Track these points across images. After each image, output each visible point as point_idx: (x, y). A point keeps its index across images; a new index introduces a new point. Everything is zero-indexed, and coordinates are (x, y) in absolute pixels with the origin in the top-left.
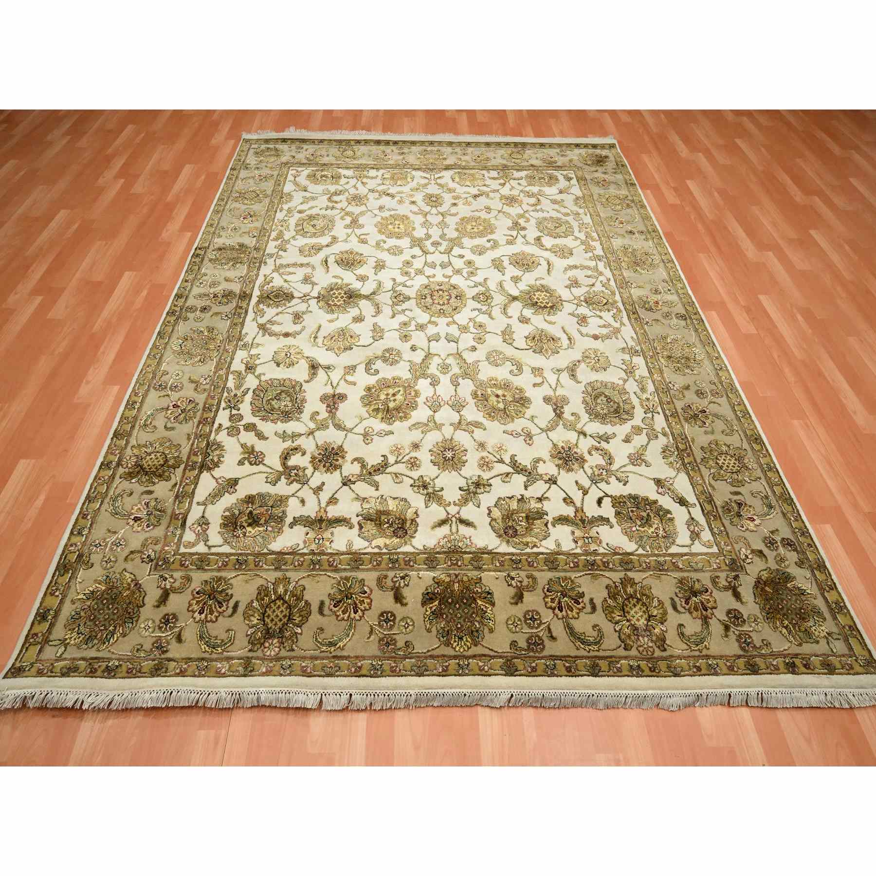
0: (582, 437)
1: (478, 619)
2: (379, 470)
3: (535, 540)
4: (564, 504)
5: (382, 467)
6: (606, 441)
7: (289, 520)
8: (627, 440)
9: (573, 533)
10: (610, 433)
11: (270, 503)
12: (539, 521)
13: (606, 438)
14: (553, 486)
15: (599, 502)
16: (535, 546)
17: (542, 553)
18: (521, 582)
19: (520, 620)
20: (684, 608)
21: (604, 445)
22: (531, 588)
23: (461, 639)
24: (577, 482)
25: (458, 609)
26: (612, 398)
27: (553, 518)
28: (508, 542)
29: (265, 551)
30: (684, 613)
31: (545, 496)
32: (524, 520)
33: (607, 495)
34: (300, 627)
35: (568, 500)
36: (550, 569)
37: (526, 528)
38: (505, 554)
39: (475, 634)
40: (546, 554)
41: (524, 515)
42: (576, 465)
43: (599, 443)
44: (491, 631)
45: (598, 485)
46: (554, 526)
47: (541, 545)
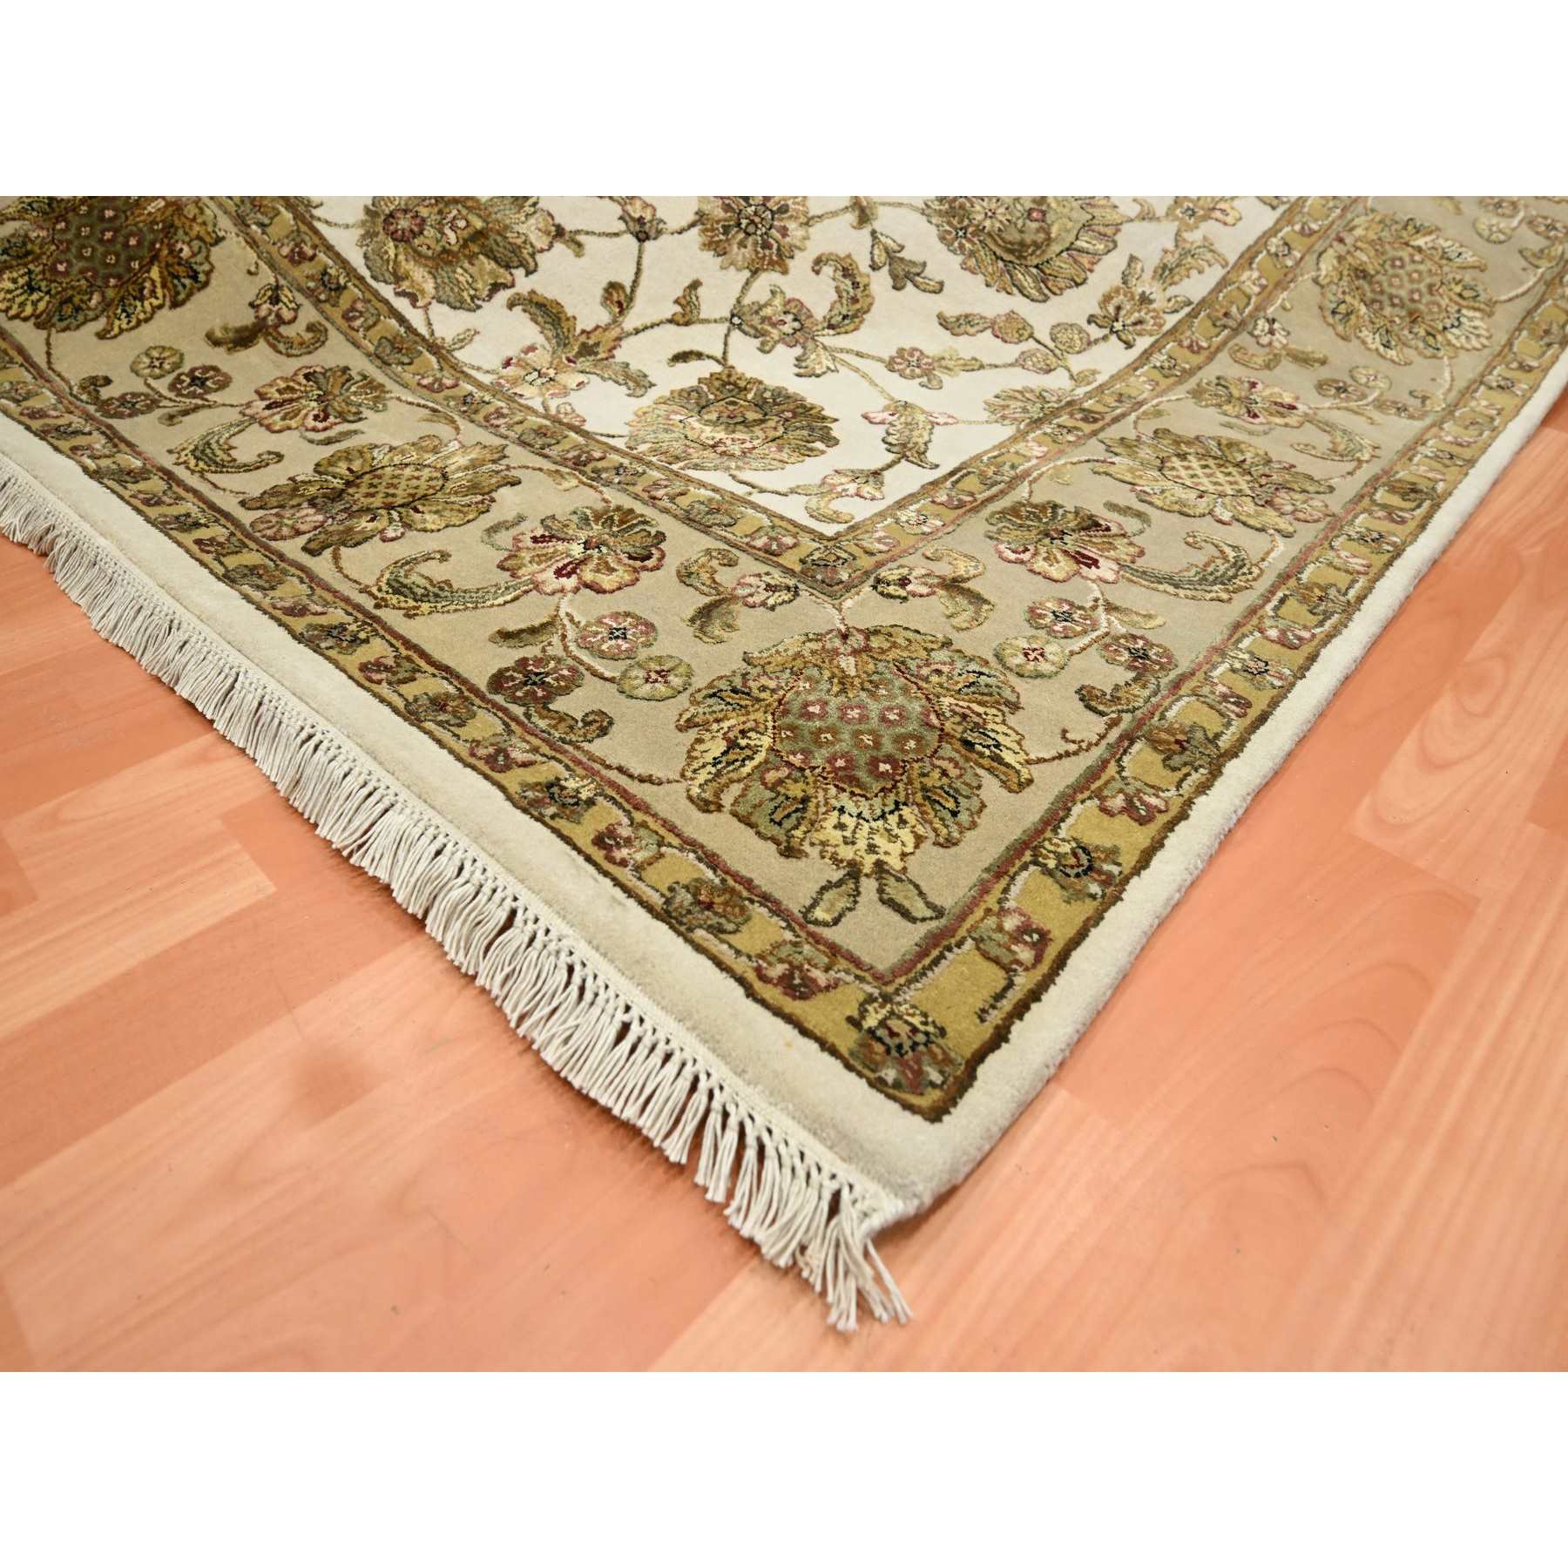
0: (852, 217)
1: (110, 293)
3: (429, 286)
4: (599, 292)
6: (894, 276)
8: (953, 325)
9: (532, 349)
10: (933, 272)
12: (489, 265)
13: (905, 274)
14: (630, 241)
15: (683, 356)
16: (413, 299)
17: (402, 320)
18: (281, 321)
19: (177, 366)
21: (880, 283)
22: (288, 348)
23: (31, 288)
24: (695, 285)
25: (101, 241)
26: (1050, 217)
27: (533, 292)
28: (369, 235)
31: (581, 238)
32: (464, 234)
33: (723, 363)
35: (618, 297)
36: (375, 356)
37: (444, 251)
38: (329, 248)
39: (68, 309)
40: (410, 328)
41: (478, 224)
42: (748, 252)
43: (874, 267)
44: (101, 336)
45: (736, 335)
46: (511, 305)
47: (426, 307)
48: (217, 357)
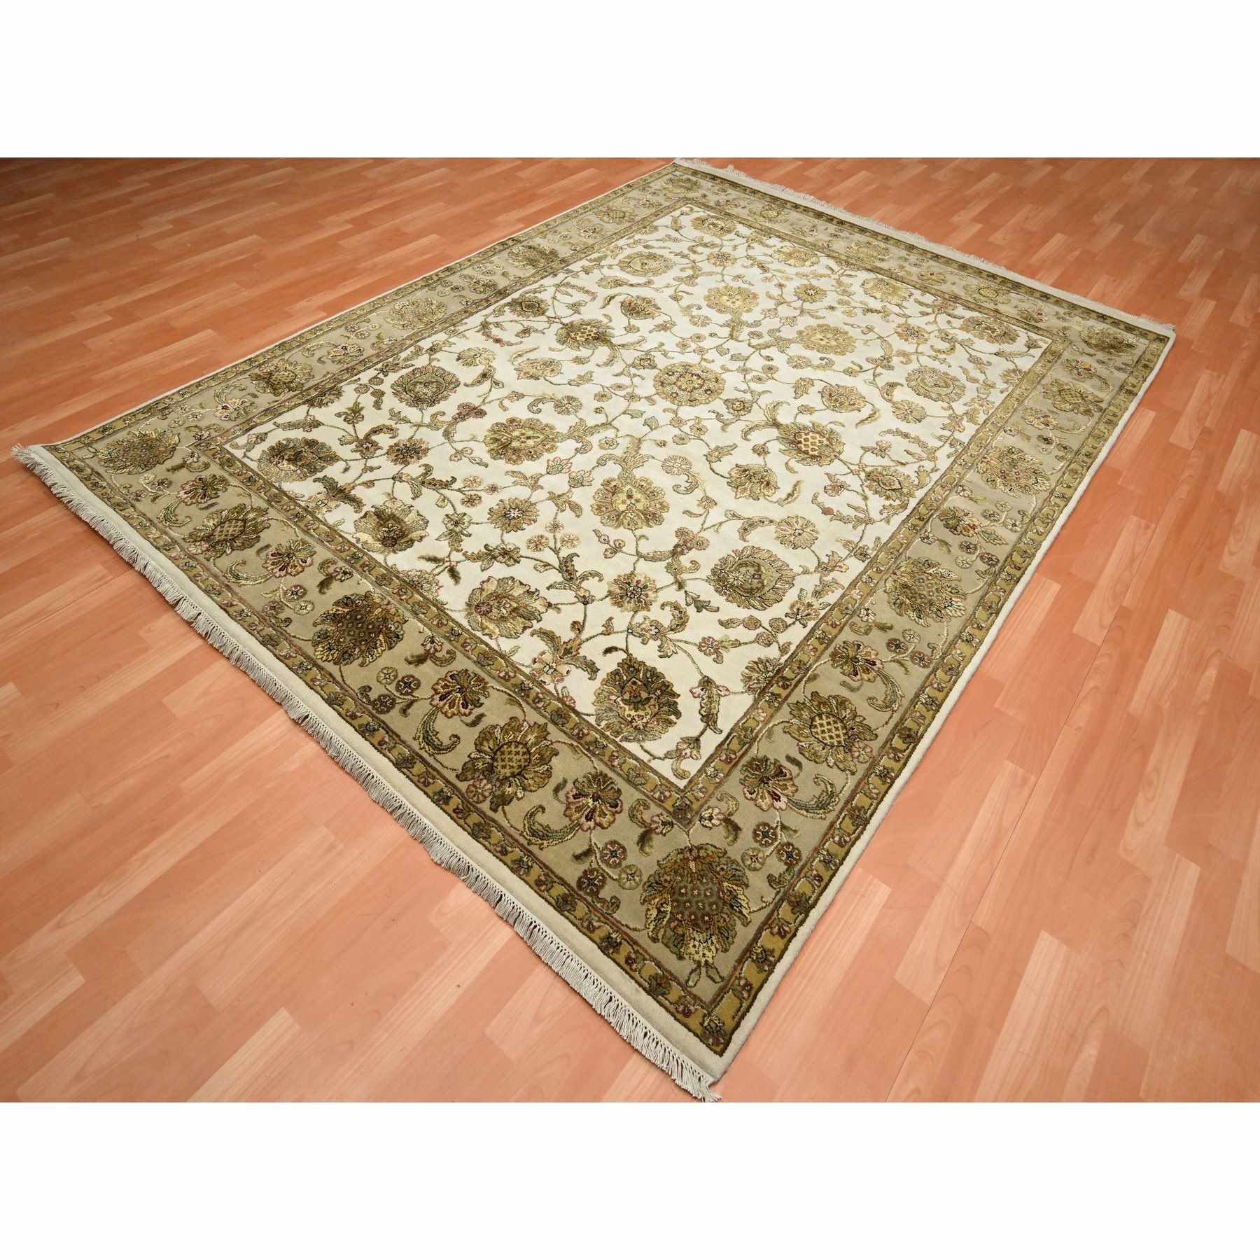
0: (675, 587)
1: (363, 648)
2: (435, 485)
3: (497, 631)
4: (569, 626)
5: (441, 485)
6: (697, 607)
7: (320, 475)
8: (725, 624)
9: (543, 653)
10: (714, 604)
11: (322, 455)
12: (521, 620)
13: (701, 606)
14: (580, 605)
15: (609, 650)
16: (490, 636)
17: (487, 645)
18: (436, 650)
19: (396, 676)
20: (567, 798)
21: (691, 610)
22: (442, 662)
23: (330, 649)
24: (611, 619)
25: (357, 628)
26: (763, 577)
27: (541, 629)
28: (470, 614)
29: (277, 485)
30: (562, 803)
31: (559, 606)
32: (509, 610)
33: (626, 651)
34: (233, 550)
35: (578, 627)
36: (477, 662)
37: (502, 617)
38: (453, 620)
39: (346, 656)
40: (490, 648)
41: (515, 605)
42: (632, 605)
43: (688, 605)
44: (362, 665)
45: (631, 637)
46: (532, 635)
47: (496, 639)
48: (412, 670)
